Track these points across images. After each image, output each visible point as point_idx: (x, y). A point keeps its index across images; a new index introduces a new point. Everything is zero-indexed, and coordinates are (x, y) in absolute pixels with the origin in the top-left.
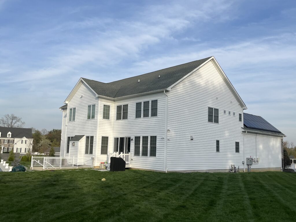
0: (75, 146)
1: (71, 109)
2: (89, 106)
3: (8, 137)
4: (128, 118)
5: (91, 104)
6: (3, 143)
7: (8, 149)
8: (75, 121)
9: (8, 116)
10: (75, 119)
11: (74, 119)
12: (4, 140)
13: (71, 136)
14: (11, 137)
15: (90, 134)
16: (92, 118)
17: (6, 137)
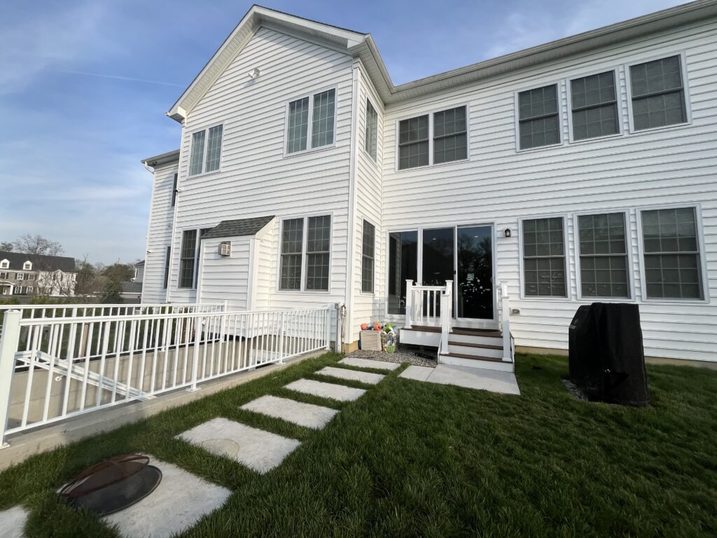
0: (232, 255)
1: (199, 136)
2: (298, 106)
3: (24, 268)
4: (469, 153)
5: (309, 91)
6: (13, 278)
7: (24, 288)
8: (222, 170)
9: (29, 237)
10: (222, 165)
11: (214, 165)
12: (16, 274)
13: (198, 224)
14: (30, 269)
15: (307, 209)
16: (314, 146)
17: (21, 268)
